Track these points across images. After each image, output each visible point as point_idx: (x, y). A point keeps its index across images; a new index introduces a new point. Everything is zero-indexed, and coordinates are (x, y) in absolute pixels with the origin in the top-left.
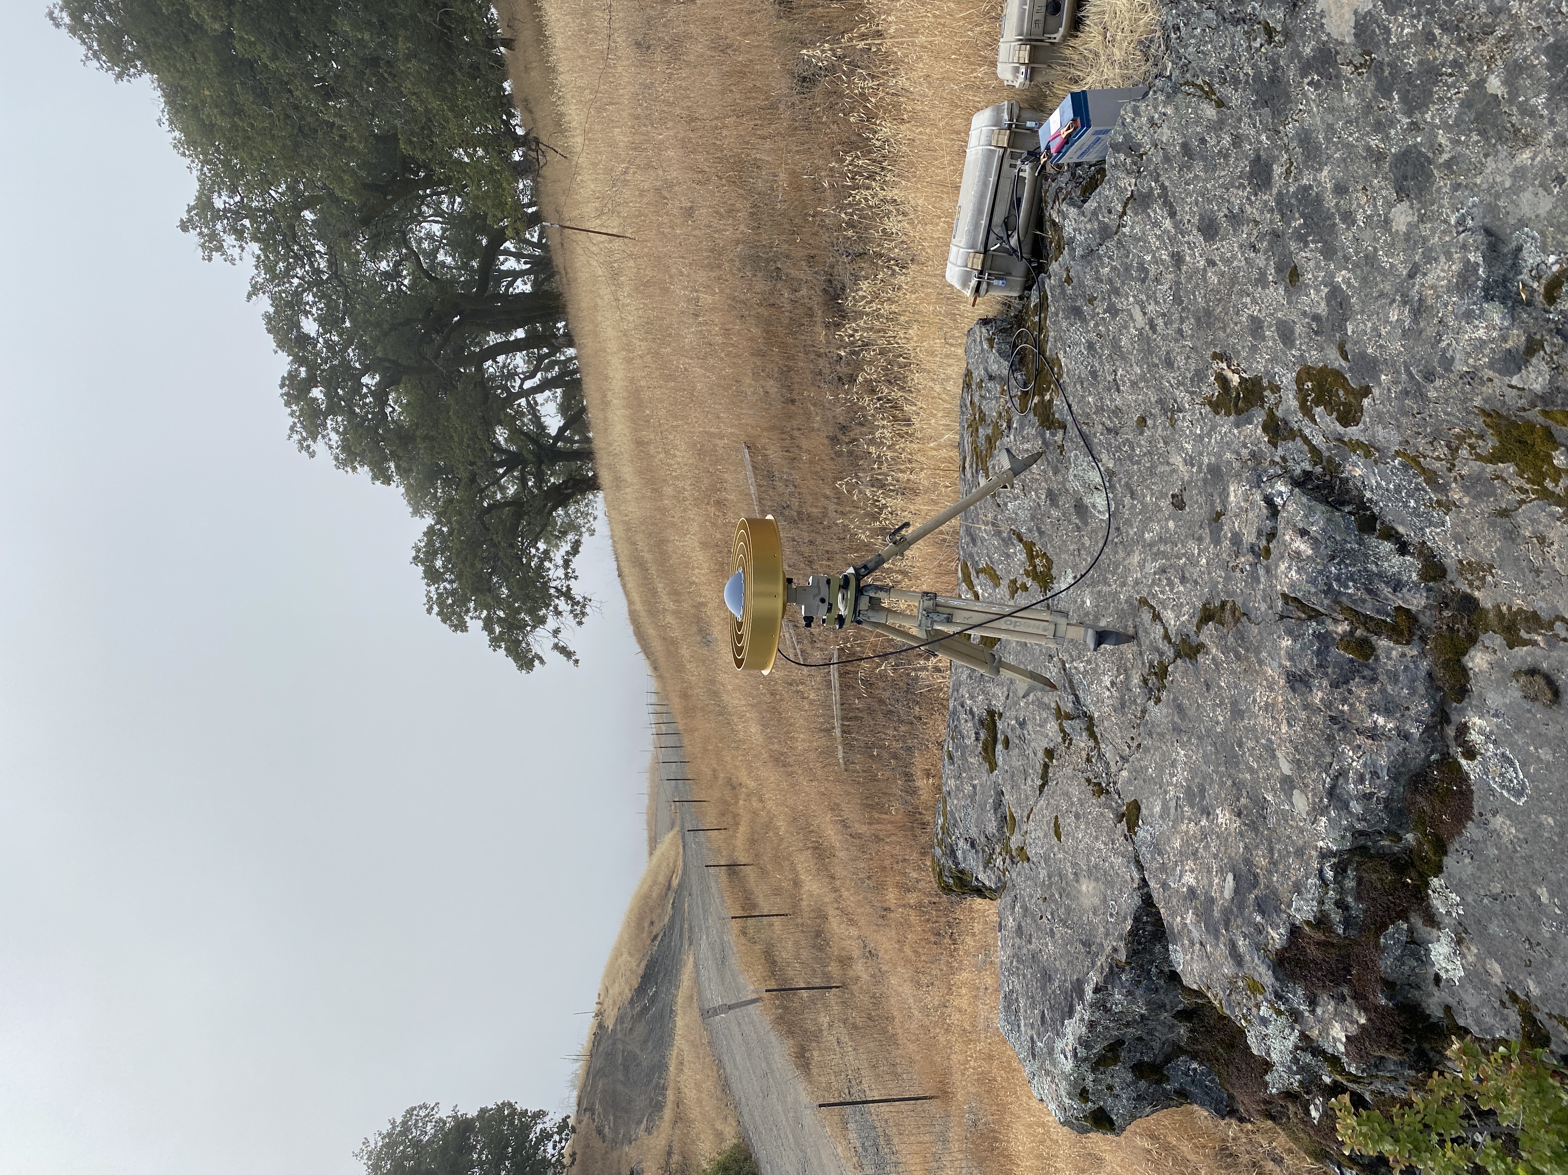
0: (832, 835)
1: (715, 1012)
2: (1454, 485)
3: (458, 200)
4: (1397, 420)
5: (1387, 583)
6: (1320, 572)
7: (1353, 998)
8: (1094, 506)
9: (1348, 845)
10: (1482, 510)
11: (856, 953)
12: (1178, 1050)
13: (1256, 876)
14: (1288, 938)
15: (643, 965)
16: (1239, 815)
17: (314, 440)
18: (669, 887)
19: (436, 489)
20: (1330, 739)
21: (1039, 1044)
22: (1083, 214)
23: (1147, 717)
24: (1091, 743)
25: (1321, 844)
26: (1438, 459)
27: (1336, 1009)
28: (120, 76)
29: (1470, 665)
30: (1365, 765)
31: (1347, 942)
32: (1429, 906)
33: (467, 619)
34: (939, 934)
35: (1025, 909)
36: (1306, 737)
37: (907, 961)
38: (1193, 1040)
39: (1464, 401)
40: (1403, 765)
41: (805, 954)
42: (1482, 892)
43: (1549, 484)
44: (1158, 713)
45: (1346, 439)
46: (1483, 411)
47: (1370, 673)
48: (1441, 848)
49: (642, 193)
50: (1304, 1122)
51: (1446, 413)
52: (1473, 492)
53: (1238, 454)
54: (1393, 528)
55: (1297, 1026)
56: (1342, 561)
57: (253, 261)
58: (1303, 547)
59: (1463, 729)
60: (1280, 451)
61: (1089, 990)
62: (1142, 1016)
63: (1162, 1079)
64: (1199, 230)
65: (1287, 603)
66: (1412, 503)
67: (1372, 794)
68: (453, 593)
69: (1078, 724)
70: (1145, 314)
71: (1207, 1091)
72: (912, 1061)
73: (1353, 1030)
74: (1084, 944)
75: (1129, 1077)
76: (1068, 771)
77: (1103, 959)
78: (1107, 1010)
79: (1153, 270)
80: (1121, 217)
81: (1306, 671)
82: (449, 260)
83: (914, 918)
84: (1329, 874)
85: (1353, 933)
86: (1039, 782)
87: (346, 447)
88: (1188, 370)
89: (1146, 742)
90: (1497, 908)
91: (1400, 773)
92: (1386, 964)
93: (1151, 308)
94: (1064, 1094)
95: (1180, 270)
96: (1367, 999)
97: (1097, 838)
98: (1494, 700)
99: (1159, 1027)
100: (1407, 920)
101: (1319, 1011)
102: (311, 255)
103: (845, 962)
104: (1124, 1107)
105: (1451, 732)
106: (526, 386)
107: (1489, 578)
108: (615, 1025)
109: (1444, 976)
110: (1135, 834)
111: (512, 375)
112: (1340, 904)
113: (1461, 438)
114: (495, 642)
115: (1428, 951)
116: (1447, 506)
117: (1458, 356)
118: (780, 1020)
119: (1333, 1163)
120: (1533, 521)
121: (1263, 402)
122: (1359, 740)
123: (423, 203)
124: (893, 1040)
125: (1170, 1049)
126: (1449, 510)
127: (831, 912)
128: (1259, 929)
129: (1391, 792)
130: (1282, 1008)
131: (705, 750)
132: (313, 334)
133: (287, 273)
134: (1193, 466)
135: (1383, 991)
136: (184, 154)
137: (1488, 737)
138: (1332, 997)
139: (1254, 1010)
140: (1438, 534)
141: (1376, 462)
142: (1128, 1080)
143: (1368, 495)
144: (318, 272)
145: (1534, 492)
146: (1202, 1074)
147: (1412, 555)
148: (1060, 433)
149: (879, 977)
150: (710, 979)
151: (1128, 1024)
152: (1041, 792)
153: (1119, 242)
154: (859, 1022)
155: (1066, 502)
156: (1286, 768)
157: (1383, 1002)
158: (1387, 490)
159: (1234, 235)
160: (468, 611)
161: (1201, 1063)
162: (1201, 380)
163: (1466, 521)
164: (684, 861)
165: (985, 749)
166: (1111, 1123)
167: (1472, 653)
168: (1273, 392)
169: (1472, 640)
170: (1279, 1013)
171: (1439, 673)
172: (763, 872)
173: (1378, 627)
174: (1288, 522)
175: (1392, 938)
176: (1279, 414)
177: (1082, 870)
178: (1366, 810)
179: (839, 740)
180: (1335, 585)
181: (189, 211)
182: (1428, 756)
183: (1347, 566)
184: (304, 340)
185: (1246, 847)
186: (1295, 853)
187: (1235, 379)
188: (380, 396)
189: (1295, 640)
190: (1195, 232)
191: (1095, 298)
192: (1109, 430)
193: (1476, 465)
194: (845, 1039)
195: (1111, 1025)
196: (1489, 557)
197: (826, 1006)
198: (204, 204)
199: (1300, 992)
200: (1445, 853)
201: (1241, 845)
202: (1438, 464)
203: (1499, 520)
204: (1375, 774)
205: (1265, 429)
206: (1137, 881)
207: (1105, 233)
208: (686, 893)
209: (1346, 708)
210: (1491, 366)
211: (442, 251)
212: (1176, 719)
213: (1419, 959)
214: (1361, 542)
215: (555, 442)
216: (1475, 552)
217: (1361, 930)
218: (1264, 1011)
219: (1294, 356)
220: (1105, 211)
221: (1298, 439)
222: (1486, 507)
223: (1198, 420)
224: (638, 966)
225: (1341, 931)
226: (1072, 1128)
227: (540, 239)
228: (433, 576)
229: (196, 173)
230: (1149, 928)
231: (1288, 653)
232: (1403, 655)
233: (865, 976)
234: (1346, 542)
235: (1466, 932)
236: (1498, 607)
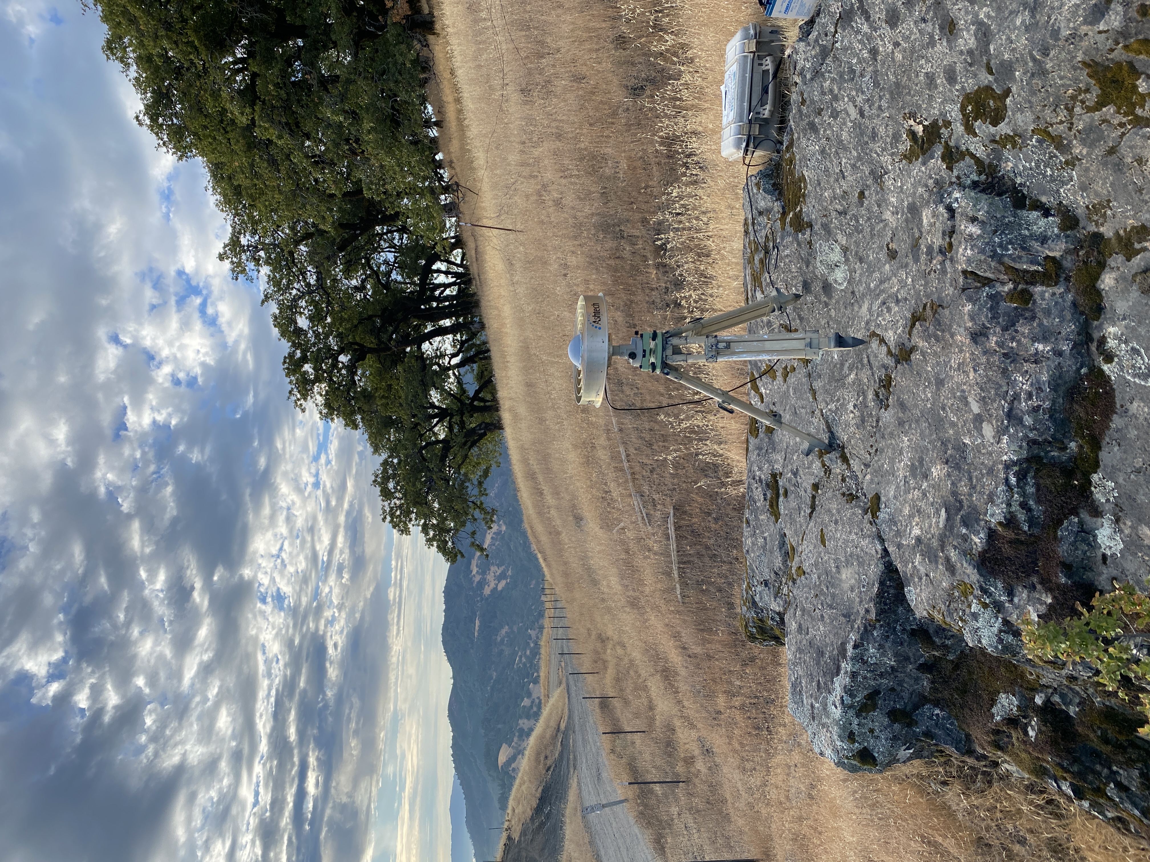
0: (675, 658)
1: (593, 809)
2: (1075, 142)
3: (405, 236)
4: (1030, 102)
5: (1036, 240)
6: (987, 244)
7: (1041, 583)
8: (836, 281)
9: (1025, 454)
10: (1097, 155)
11: (697, 752)
12: (923, 700)
13: (961, 502)
14: (987, 541)
15: (540, 790)
16: (947, 463)
17: (305, 399)
18: (558, 729)
19: (389, 434)
20: (1005, 372)
21: (817, 705)
22: (809, 44)
23: (880, 424)
24: (845, 467)
25: (1005, 458)
26: (1062, 122)
27: (1029, 596)
28: (180, 158)
29: (1102, 287)
30: (1032, 385)
31: (1032, 539)
32: (1093, 501)
33: (410, 526)
34: (758, 728)
35: (803, 610)
36: (987, 376)
37: (735, 751)
38: (935, 690)
39: (1071, 61)
40: (1060, 377)
41: (659, 762)
42: (1129, 471)
43: (1139, 111)
44: (887, 416)
45: (997, 138)
46: (1084, 63)
47: (1030, 314)
48: (1096, 444)
49: (527, 196)
50: (1025, 742)
51: (1061, 78)
52: (1089, 141)
53: (926, 186)
54: (1038, 200)
55: (1000, 615)
56: (1003, 232)
57: (266, 279)
58: (974, 230)
59: (1103, 341)
60: (955, 173)
61: (849, 647)
62: (892, 667)
63: (911, 723)
64: (886, 22)
65: (966, 278)
66: (1049, 172)
67: (1039, 407)
68: (400, 507)
69: (833, 455)
70: (856, 106)
71: (948, 733)
72: (741, 833)
73: (1043, 609)
74: (844, 616)
75: (886, 721)
76: (830, 494)
77: (859, 622)
78: (864, 662)
79: (858, 68)
80: (834, 36)
81: (983, 324)
82: (399, 278)
83: (738, 716)
84: (1013, 480)
85: (1036, 531)
86: (808, 511)
87: (328, 405)
88: (888, 136)
89: (882, 444)
90: (1141, 478)
91: (1058, 385)
92: (1063, 550)
93: (859, 100)
94: (836, 737)
95: (876, 60)
96: (1051, 581)
97: (850, 532)
98: (1121, 306)
99: (907, 679)
100: (1077, 515)
101: (1016, 600)
102: (303, 274)
103: (689, 761)
104: (883, 746)
105: (1093, 347)
106: (453, 363)
107: (1109, 212)
108: (520, 837)
109: (1108, 553)
110: (877, 517)
111: (443, 356)
112: (1024, 505)
113: (1073, 98)
114: (429, 541)
115: (1095, 536)
116: (1071, 163)
117: (1062, 25)
118: (641, 815)
119: (1050, 778)
120: (1131, 147)
121: (940, 138)
122: (1026, 366)
123: (380, 239)
124: (727, 818)
125: (917, 699)
126: (1074, 165)
127: (677, 723)
128: (965, 538)
129: (1054, 402)
130: (987, 601)
131: (582, 614)
132: (305, 328)
133: (288, 287)
134: (897, 214)
135: (1062, 572)
136: (222, 210)
137: (1120, 340)
138: (1025, 587)
139: (967, 611)
140: (1069, 190)
141: (1020, 148)
142: (886, 723)
143: (1019, 180)
144: (308, 285)
145: (1130, 122)
146: (943, 718)
147: (1053, 216)
148: (808, 232)
149: (714, 768)
150: (589, 793)
151: (881, 675)
152: (810, 517)
153: (835, 56)
154: (701, 807)
155: (817, 287)
156: (975, 408)
157: (1063, 580)
158: (1031, 169)
159: (910, 16)
160: (411, 520)
161: (942, 710)
162: (897, 141)
163: (1087, 170)
164: (569, 710)
165: (771, 506)
166: (874, 759)
167: (1103, 277)
168: (947, 128)
169: (1102, 266)
170: (985, 606)
171: (1081, 301)
172: (626, 703)
173: (1033, 278)
174: (962, 215)
175: (1067, 529)
176: (952, 144)
177: (841, 562)
178: (1035, 421)
179: (677, 579)
180: (999, 251)
181: (224, 247)
182: (1078, 370)
183: (1006, 235)
184: (299, 332)
185: (953, 484)
186: (987, 473)
187: (920, 129)
188: (352, 368)
189: (974, 305)
190: (884, 25)
191: (822, 110)
192: (840, 213)
193: (1087, 117)
194: (691, 824)
195: (868, 675)
196: (1105, 192)
197: (677, 800)
198: (234, 244)
199: (1000, 585)
200: (1100, 448)
201: (949, 483)
202: (1061, 127)
203: (1109, 159)
204: (1040, 389)
205: (943, 160)
206: (880, 552)
207: (825, 53)
208: (571, 732)
209: (1014, 344)
210: (1085, 22)
211: (394, 272)
212: (901, 415)
213: (1089, 544)
214: (1015, 216)
215: (472, 402)
216: (1097, 194)
217: (1043, 528)
218: (975, 607)
219: (957, 90)
220: (823, 36)
221: (967, 158)
222: (1099, 152)
223: (898, 176)
224: (536, 790)
225: (1026, 528)
226: (844, 768)
227: (462, 260)
228: (386, 494)
229: (229, 222)
230: (892, 591)
231: (969, 315)
232: (1054, 294)
233: (704, 770)
234: (1004, 217)
235: (1121, 510)
236: (1117, 233)
